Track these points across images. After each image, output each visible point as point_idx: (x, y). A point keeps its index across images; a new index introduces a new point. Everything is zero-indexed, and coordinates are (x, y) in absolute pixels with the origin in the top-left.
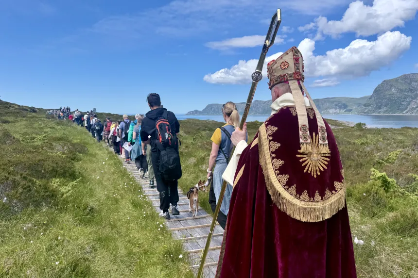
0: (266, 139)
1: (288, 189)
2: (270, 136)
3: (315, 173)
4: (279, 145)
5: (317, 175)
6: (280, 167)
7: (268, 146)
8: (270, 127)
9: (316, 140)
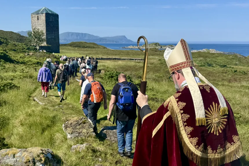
0: (178, 112)
1: (198, 148)
2: (181, 110)
3: (217, 132)
4: (185, 104)
5: (219, 133)
6: (191, 132)
7: (180, 117)
8: (180, 103)
9: (215, 107)
